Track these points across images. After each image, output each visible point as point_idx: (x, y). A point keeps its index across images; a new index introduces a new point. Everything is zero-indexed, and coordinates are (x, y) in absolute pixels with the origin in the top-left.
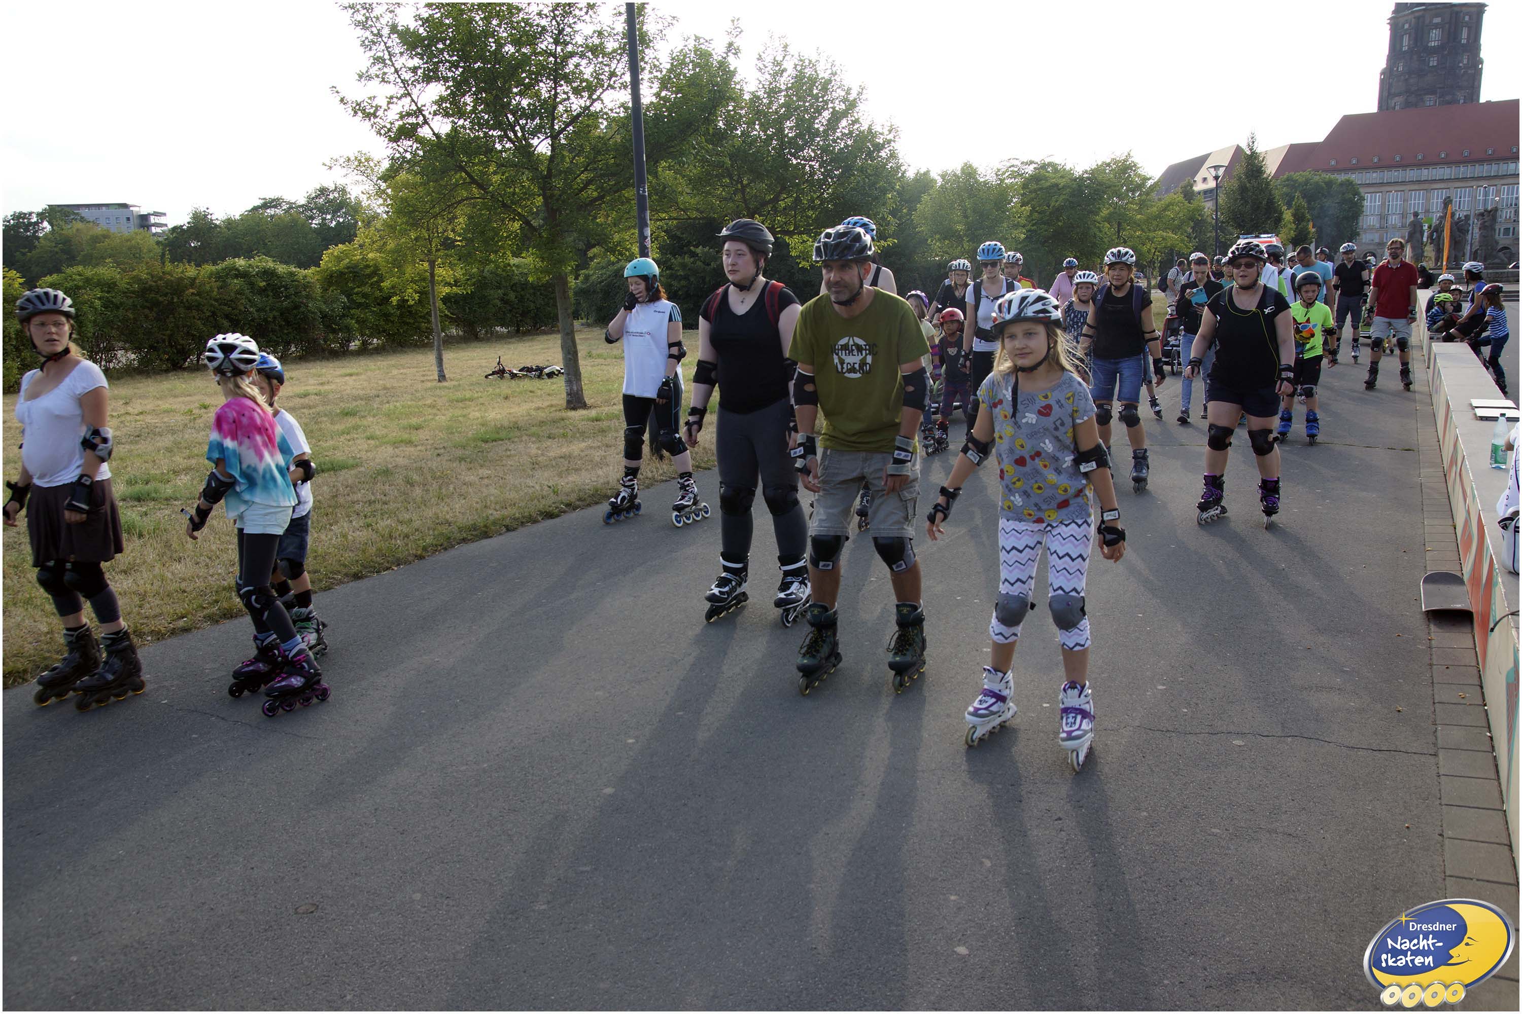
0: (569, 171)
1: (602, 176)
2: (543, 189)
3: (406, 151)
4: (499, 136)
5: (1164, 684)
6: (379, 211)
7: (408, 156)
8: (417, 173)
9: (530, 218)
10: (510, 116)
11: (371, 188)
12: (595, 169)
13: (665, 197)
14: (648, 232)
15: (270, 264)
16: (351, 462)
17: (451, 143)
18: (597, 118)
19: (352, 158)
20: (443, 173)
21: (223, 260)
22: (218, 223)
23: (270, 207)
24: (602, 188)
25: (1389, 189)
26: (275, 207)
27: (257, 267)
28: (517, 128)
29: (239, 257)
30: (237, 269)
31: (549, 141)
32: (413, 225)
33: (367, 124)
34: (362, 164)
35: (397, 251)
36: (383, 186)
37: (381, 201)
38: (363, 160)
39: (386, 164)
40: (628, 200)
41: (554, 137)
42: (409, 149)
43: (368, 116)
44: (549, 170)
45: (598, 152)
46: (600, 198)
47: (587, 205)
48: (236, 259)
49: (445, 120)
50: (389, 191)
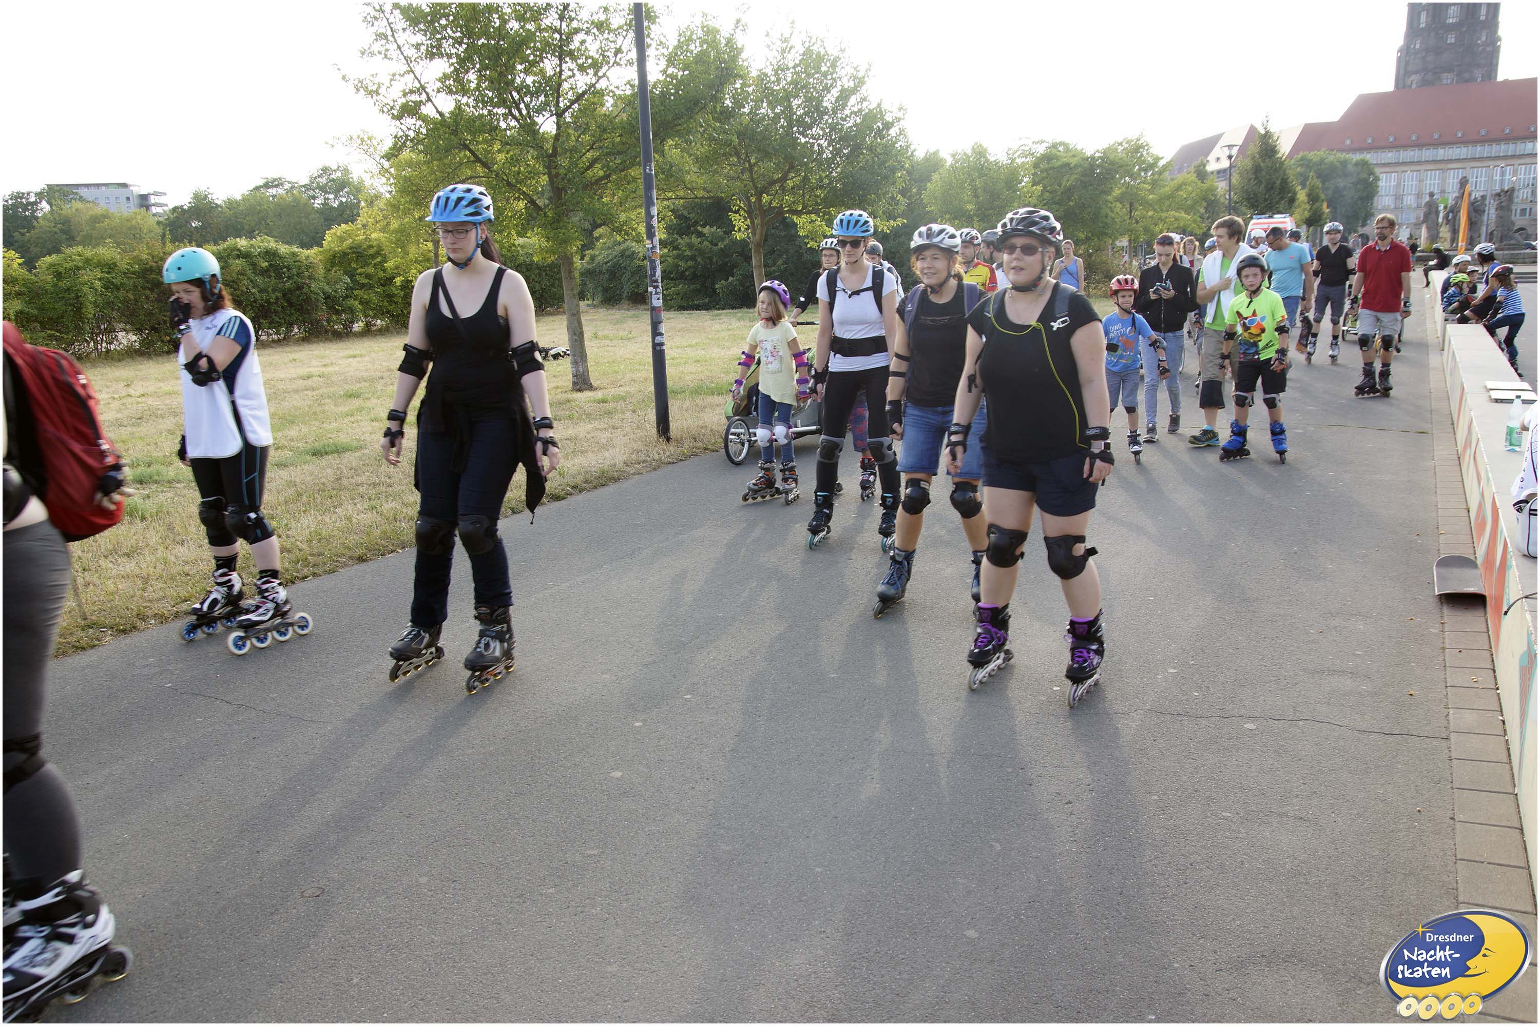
0: (574, 150)
1: (608, 154)
2: (548, 167)
3: (409, 129)
4: (505, 115)
5: (1175, 668)
6: (382, 190)
7: (412, 134)
8: (420, 152)
9: (535, 198)
10: (515, 94)
11: (375, 166)
12: (601, 148)
13: (671, 175)
14: (654, 211)
15: (272, 244)
16: (355, 444)
17: (455, 121)
18: (603, 95)
19: (355, 137)
20: (446, 151)
21: (225, 240)
22: (219, 202)
23: (272, 187)
24: (608, 167)
25: (1405, 168)
26: (277, 186)
27: (259, 247)
28: (522, 106)
29: (241, 237)
30: (239, 250)
31: (554, 118)
32: (416, 204)
33: (370, 101)
34: (365, 143)
35: (401, 231)
36: (386, 164)
37: (384, 180)
38: (366, 139)
39: (389, 143)
40: (635, 179)
41: (560, 115)
42: (413, 128)
43: (371, 93)
44: (555, 149)
45: (604, 130)
46: (607, 177)
47: (592, 184)
48: (238, 239)
49: (449, 97)
50: (392, 170)
